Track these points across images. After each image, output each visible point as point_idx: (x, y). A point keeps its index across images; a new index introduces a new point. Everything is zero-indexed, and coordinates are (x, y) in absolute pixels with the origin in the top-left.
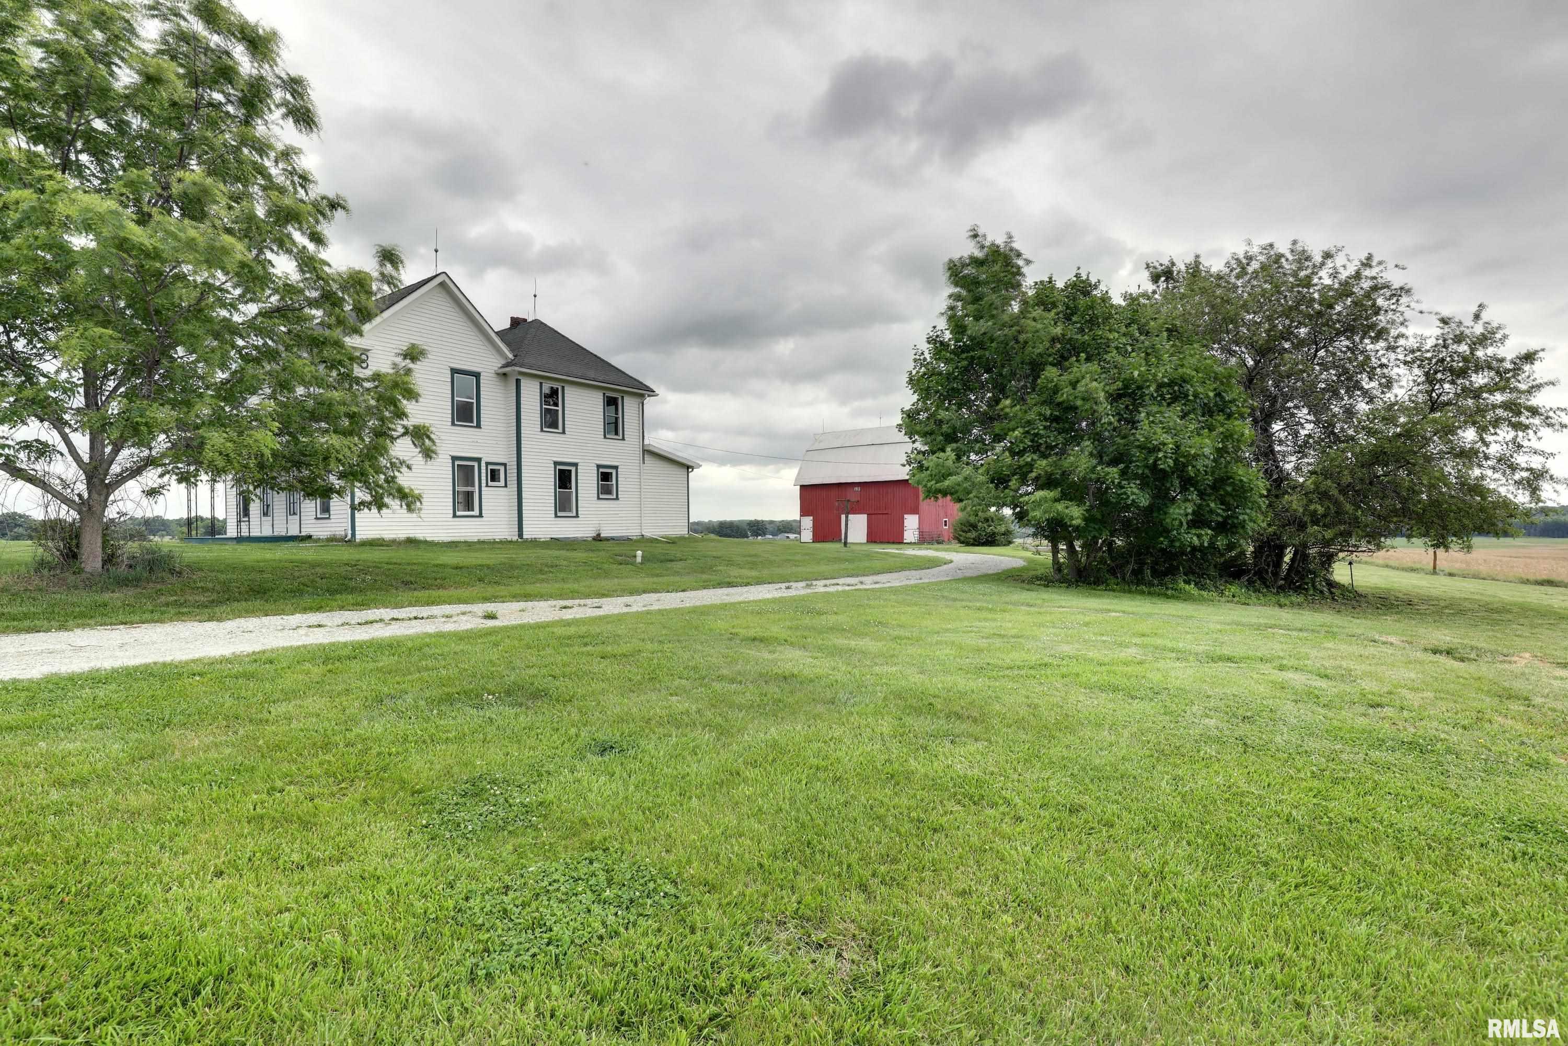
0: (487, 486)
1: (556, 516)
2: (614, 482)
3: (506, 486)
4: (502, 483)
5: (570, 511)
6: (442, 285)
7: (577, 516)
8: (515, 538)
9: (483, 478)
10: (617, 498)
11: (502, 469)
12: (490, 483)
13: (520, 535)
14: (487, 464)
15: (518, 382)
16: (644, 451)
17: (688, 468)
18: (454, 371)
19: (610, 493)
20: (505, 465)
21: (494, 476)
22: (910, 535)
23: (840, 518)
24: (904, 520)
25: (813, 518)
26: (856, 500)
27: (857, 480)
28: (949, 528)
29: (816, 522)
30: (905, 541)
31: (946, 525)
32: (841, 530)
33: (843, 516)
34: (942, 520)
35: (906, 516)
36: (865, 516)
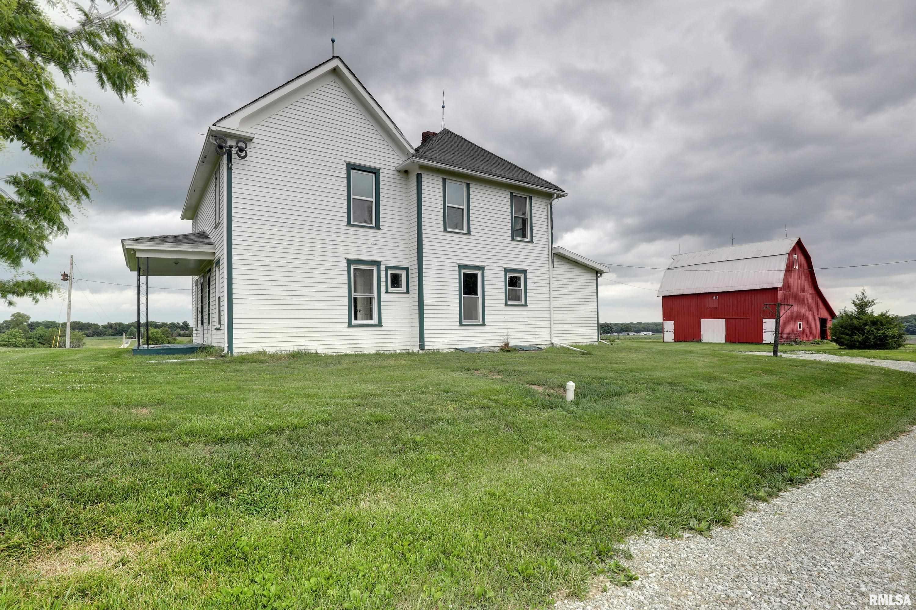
0: (387, 292)
1: (461, 324)
2: (522, 287)
3: (408, 292)
4: (404, 289)
5: (476, 318)
6: (335, 71)
7: (484, 324)
8: (416, 349)
9: (383, 283)
10: (526, 305)
11: (403, 274)
12: (391, 289)
13: (422, 345)
14: (387, 268)
15: (419, 176)
16: (553, 254)
17: (598, 273)
18: (351, 167)
19: (518, 298)
20: (407, 269)
21: (395, 281)
22: (769, 337)
23: (699, 323)
24: (762, 323)
25: (673, 322)
26: (715, 307)
27: (716, 290)
28: (803, 330)
29: (676, 326)
30: (764, 342)
31: (800, 328)
32: (700, 332)
33: (702, 321)
34: (797, 324)
35: (764, 320)
36: (724, 320)
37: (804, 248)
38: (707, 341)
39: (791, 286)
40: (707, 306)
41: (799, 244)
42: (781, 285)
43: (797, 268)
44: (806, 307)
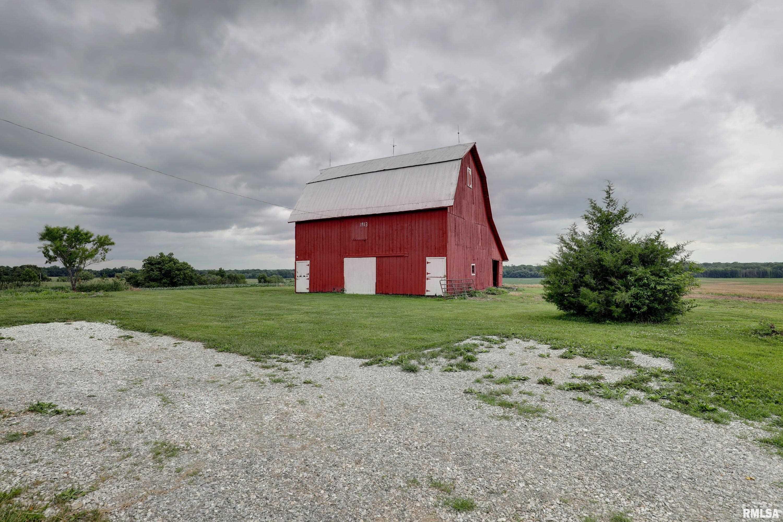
22: (435, 285)
23: (342, 263)
24: (424, 263)
25: (308, 262)
26: (363, 238)
27: (364, 212)
28: (476, 275)
29: (312, 268)
30: (427, 294)
31: (473, 272)
32: (343, 278)
33: (346, 260)
34: (469, 265)
35: (428, 259)
36: (374, 259)
37: (479, 159)
38: (351, 292)
39: (464, 210)
40: (353, 238)
41: (473, 152)
42: (451, 203)
43: (471, 186)
44: (480, 244)
